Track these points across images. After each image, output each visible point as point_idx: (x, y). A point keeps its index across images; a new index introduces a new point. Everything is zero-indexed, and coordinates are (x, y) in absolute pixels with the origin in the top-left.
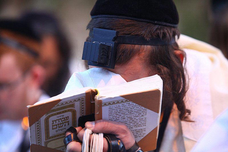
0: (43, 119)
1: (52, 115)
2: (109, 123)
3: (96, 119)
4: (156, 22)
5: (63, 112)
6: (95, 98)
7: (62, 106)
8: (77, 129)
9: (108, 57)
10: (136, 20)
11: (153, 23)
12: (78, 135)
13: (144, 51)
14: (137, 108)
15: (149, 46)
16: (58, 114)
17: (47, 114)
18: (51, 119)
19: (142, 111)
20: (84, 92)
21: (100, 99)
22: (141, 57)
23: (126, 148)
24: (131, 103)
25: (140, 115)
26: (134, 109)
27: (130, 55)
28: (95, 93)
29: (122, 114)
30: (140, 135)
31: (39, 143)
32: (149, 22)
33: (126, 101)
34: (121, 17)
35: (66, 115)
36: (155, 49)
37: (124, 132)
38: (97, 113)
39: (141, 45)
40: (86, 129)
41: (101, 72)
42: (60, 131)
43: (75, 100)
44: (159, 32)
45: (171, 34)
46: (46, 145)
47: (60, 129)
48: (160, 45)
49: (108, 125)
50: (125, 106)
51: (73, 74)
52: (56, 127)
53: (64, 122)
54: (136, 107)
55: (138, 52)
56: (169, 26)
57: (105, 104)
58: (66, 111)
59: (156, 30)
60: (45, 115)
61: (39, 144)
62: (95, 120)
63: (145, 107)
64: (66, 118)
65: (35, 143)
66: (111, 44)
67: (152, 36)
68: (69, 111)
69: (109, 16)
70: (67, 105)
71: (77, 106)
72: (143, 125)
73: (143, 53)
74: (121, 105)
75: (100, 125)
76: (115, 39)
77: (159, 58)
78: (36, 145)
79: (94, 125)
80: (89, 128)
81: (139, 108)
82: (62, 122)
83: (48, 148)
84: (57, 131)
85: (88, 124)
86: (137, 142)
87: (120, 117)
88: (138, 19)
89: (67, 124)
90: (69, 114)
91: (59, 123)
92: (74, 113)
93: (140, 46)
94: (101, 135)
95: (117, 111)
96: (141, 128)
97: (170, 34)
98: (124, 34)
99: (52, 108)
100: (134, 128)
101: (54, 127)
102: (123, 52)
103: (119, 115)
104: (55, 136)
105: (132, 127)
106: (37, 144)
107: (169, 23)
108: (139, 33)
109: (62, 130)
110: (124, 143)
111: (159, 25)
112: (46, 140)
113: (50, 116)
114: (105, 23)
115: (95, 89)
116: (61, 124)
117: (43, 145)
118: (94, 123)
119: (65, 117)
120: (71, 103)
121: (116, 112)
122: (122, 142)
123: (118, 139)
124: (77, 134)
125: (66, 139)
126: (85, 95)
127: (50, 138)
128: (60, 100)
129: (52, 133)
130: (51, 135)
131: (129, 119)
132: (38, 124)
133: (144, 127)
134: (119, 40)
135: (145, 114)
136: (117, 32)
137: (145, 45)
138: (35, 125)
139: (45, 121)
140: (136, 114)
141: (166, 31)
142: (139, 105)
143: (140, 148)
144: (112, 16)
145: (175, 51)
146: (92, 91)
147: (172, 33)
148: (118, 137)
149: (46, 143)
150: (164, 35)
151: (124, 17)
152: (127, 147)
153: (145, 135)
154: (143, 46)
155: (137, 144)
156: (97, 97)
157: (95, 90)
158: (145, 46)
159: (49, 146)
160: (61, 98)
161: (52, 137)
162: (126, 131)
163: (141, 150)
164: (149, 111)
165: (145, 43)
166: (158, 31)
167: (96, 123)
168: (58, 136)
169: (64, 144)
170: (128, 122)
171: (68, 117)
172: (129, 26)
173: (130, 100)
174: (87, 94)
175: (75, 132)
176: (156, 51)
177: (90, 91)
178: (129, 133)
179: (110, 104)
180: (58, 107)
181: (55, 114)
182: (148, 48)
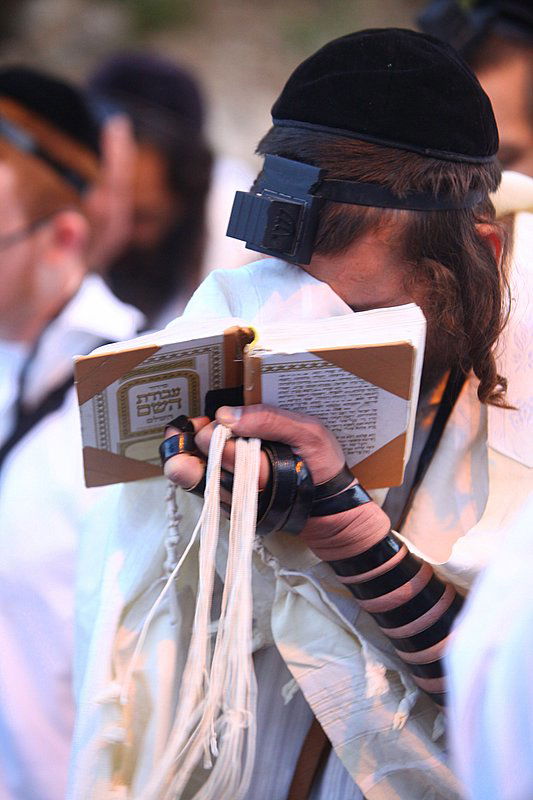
0: (113, 389)
1: (137, 382)
2: (278, 417)
3: (247, 401)
4: (427, 151)
5: (165, 377)
6: (246, 351)
7: (163, 362)
8: (196, 422)
9: (294, 233)
10: (376, 143)
11: (419, 154)
12: (197, 439)
13: (389, 224)
14: (353, 385)
15: (405, 211)
16: (152, 380)
17: (124, 378)
18: (134, 392)
19: (366, 392)
20: (220, 332)
21: (258, 355)
22: (383, 238)
23: (315, 482)
24: (337, 370)
25: (362, 401)
26: (346, 385)
27: (351, 232)
28: (247, 337)
29: (314, 394)
30: (360, 450)
31: (103, 445)
32: (408, 151)
33: (325, 364)
34: (338, 131)
35: (172, 383)
36: (422, 220)
37: (316, 442)
38: (248, 388)
39: (384, 207)
40: (217, 424)
41: (281, 274)
42: (158, 422)
43: (196, 351)
44: (433, 180)
45: (466, 185)
46: (123, 452)
47: (157, 415)
48: (437, 211)
49: (274, 419)
50: (320, 377)
51: (211, 274)
52: (147, 410)
53: (167, 400)
54: (350, 382)
55: (375, 225)
56: (464, 162)
57: (270, 369)
58: (172, 376)
59: (426, 173)
60: (117, 382)
61: (104, 447)
62: (242, 404)
63: (374, 384)
64: (174, 390)
65: (94, 446)
66: (306, 202)
67: (414, 187)
68: (179, 374)
69: (310, 126)
70: (173, 360)
71: (203, 366)
72: (367, 426)
73: (388, 230)
74: (310, 373)
75: (254, 418)
76: (315, 189)
77: (429, 244)
78: (97, 450)
79: (238, 418)
80: (225, 423)
81: (359, 384)
82: (162, 401)
83: (129, 459)
84: (150, 421)
85: (224, 413)
86: (350, 467)
87: (309, 402)
88: (382, 141)
89: (175, 405)
90: (182, 383)
91: (156, 402)
92: (194, 381)
93: (381, 209)
94: (256, 444)
95: (301, 387)
96: (363, 432)
97: (464, 183)
98: (340, 177)
99: (137, 365)
100: (346, 432)
101: (141, 411)
102: (336, 224)
103: (306, 397)
104: (146, 433)
105: (339, 428)
106: (100, 448)
107: (466, 153)
108: (380, 178)
109: (162, 419)
110: (313, 468)
111: (437, 158)
112: (121, 439)
113: (131, 385)
114: (296, 142)
115: (249, 326)
116: (160, 404)
117: (115, 450)
118: (238, 410)
119: (169, 388)
120: (185, 358)
121: (298, 389)
122: (306, 468)
123: (296, 458)
124: (194, 436)
125: (167, 445)
126: (221, 340)
127: (132, 435)
128: (156, 349)
129: (137, 423)
130: (134, 429)
131: (332, 408)
132: (99, 400)
133: (372, 431)
134: (326, 191)
135: (373, 399)
136: (321, 171)
137: (393, 208)
138: (94, 403)
139: (118, 395)
140: (350, 398)
141: (452, 176)
142: (360, 376)
143: (356, 481)
144: (316, 127)
145: (478, 226)
146: (240, 331)
147: (469, 182)
148: (298, 453)
149: (123, 447)
150: (446, 185)
151: (346, 132)
152: (318, 480)
153: (373, 451)
154: (388, 211)
155: (348, 472)
156: (251, 349)
157: (250, 329)
158: (395, 211)
159: (130, 453)
160: (159, 343)
161: (139, 434)
162: (320, 440)
163: (359, 485)
164: (382, 393)
165: (394, 202)
166: (431, 175)
167: (243, 413)
168: (153, 431)
169: (158, 455)
170: (330, 416)
171: (179, 389)
172: (355, 157)
173: (336, 364)
174: (228, 337)
175: (190, 431)
176: (422, 226)
177: (235, 330)
178: (329, 444)
179: (281, 368)
180: (153, 364)
181: (143, 381)
182: (401, 216)
